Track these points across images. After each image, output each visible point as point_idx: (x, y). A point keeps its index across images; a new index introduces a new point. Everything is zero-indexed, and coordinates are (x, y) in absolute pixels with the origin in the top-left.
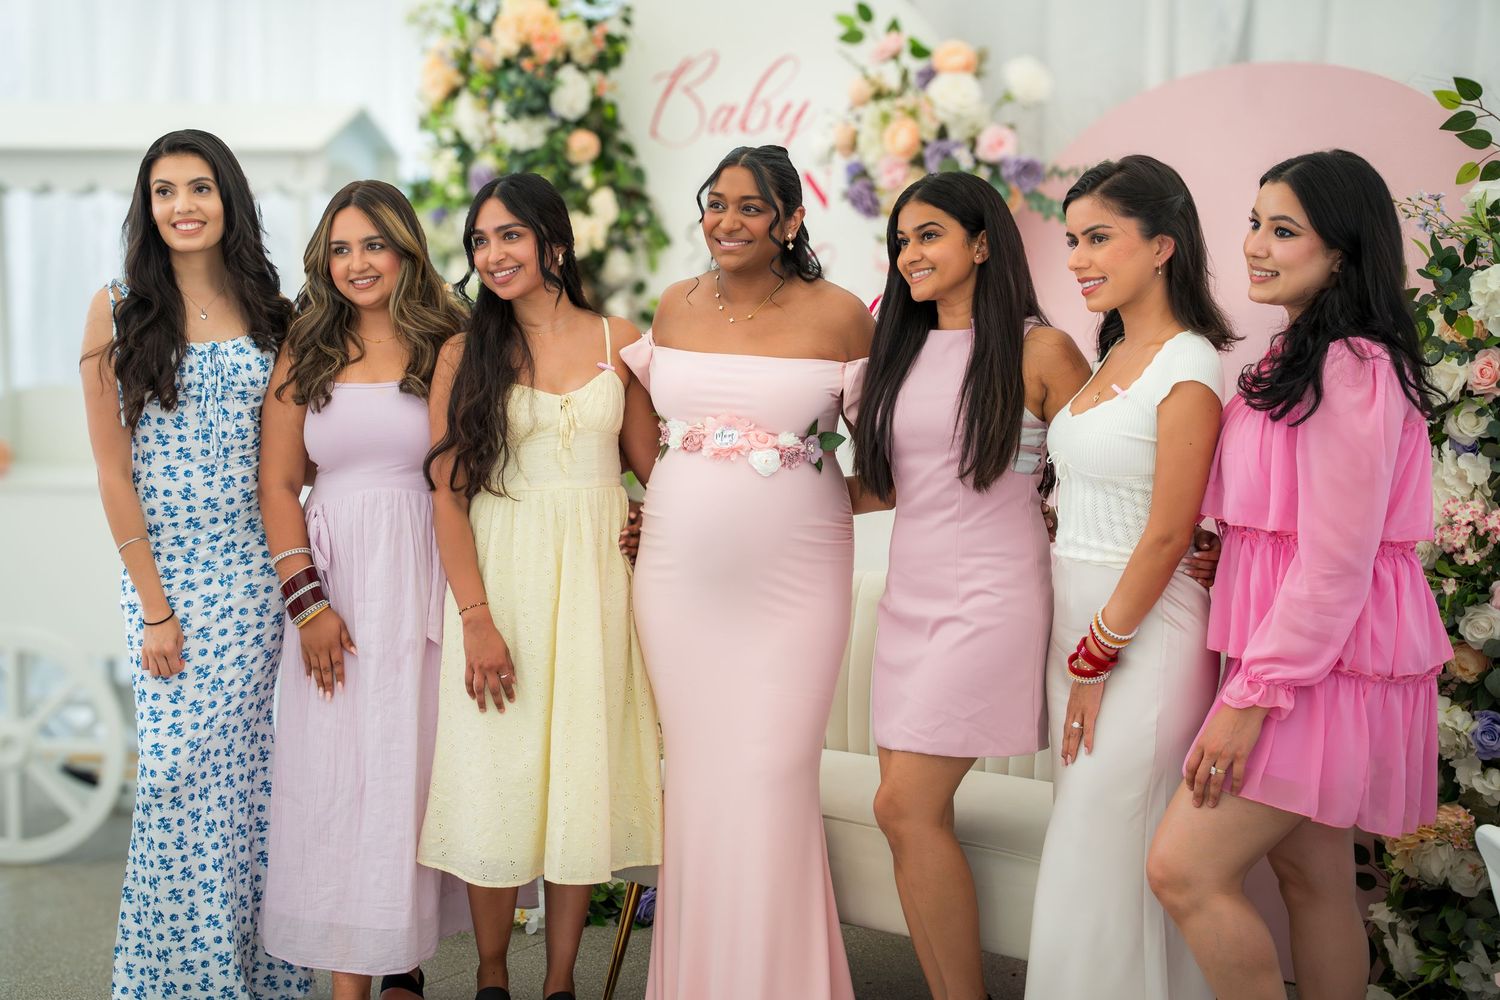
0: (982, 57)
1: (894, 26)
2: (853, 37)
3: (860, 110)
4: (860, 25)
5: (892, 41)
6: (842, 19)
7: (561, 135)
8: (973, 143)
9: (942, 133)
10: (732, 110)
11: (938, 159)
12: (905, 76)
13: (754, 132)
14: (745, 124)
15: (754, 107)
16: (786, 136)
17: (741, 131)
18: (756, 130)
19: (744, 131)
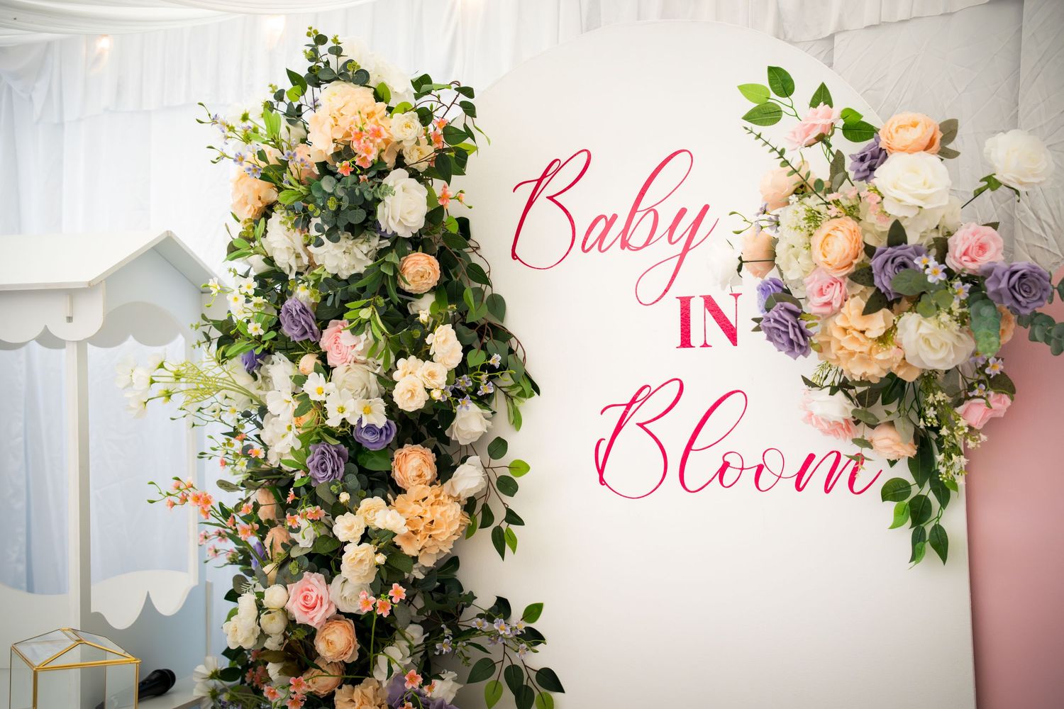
0: (950, 129)
1: (822, 96)
2: (765, 115)
3: (779, 211)
4: (776, 100)
5: (821, 117)
6: (746, 90)
7: (392, 257)
8: (942, 249)
9: (897, 235)
10: (609, 224)
11: (889, 267)
12: (837, 163)
13: (638, 249)
14: (627, 239)
15: (638, 216)
16: (680, 250)
17: (623, 247)
18: (641, 246)
19: (626, 248)
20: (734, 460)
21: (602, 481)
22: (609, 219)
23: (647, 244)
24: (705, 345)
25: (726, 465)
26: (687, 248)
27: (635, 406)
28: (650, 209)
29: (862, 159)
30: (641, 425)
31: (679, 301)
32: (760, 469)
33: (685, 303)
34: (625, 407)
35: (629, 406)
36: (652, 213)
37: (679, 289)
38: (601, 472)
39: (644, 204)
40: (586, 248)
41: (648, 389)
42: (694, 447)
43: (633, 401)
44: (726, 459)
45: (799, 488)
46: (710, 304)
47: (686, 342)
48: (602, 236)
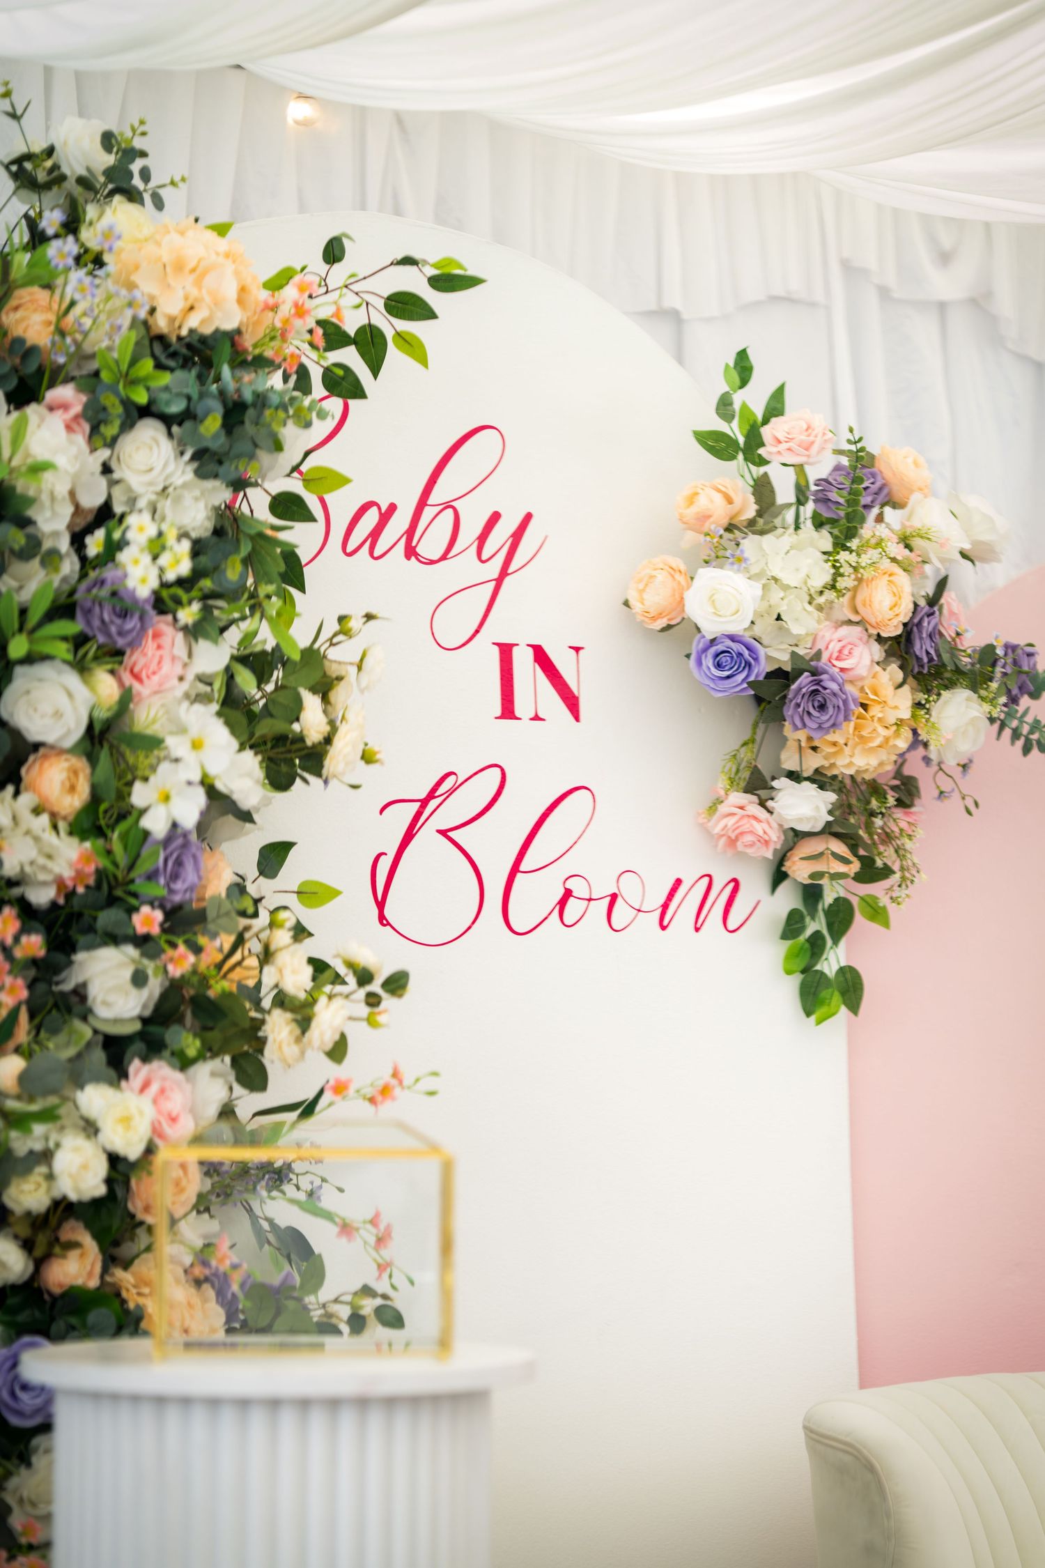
9: (935, 593)
10: (387, 517)
13: (432, 562)
14: (414, 544)
15: (428, 513)
16: (496, 575)
17: (408, 557)
18: (435, 558)
19: (413, 558)
20: (576, 886)
21: (382, 919)
22: (384, 509)
23: (446, 555)
24: (536, 718)
25: (568, 894)
26: (504, 573)
27: (433, 804)
28: (448, 506)
30: (443, 833)
31: (496, 649)
32: (614, 897)
33: (506, 651)
34: (419, 804)
35: (424, 803)
36: (450, 511)
37: (497, 630)
38: (381, 905)
39: (436, 497)
40: (349, 550)
41: (452, 778)
42: (522, 868)
43: (431, 795)
44: (567, 887)
45: (663, 928)
46: (541, 657)
47: (508, 711)
48: (375, 534)
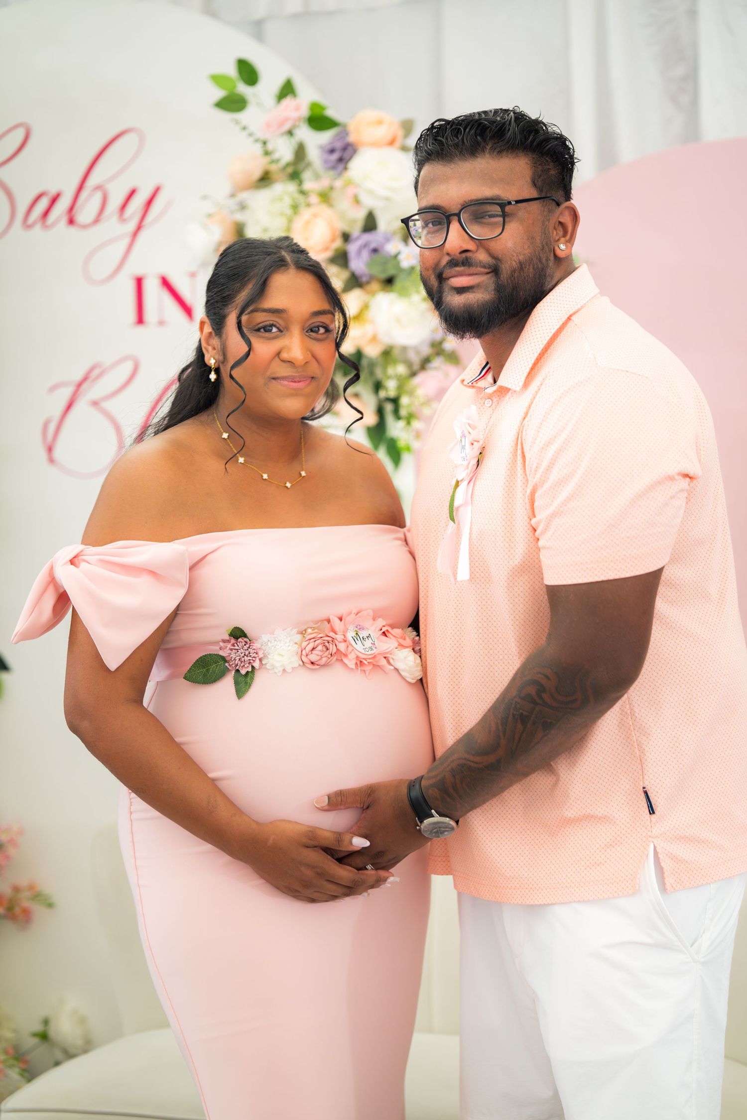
0: (407, 129)
1: (287, 90)
2: (233, 103)
3: (245, 196)
4: (242, 88)
6: (218, 79)
9: (370, 224)
10: (54, 200)
11: (365, 254)
12: (300, 152)
13: (87, 226)
14: (74, 216)
15: (84, 195)
16: (132, 229)
17: (69, 225)
18: (89, 223)
19: (73, 225)
21: (51, 460)
22: (52, 196)
23: (97, 221)
24: (161, 323)
26: (139, 228)
27: (87, 384)
28: (99, 188)
29: (332, 151)
30: (94, 403)
31: (132, 281)
33: (139, 282)
35: (81, 382)
36: (100, 191)
37: (134, 267)
38: (50, 449)
39: (92, 181)
40: (28, 223)
41: (101, 365)
43: (85, 379)
46: (166, 283)
47: (140, 320)
48: (46, 213)
